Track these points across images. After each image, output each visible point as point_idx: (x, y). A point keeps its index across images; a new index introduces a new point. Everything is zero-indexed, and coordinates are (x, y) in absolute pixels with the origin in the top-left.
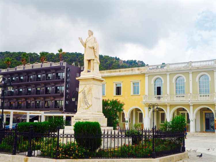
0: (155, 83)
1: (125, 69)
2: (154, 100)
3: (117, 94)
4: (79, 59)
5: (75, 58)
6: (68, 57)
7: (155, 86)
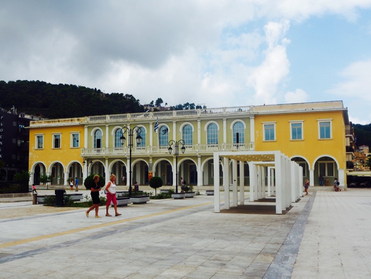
0: (95, 134)
1: (64, 119)
2: (93, 153)
3: (56, 147)
7: (95, 138)
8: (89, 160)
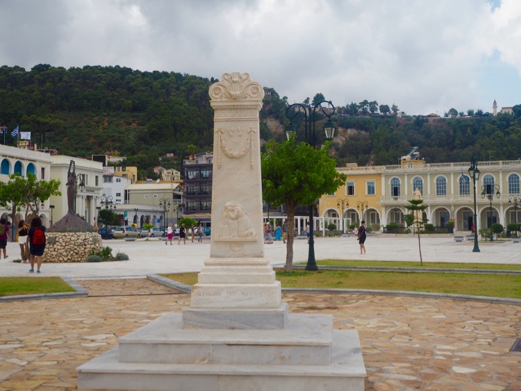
0: (392, 183)
3: (349, 194)
4: (128, 83)
5: (117, 79)
6: (100, 77)
7: (392, 186)
8: (386, 207)
